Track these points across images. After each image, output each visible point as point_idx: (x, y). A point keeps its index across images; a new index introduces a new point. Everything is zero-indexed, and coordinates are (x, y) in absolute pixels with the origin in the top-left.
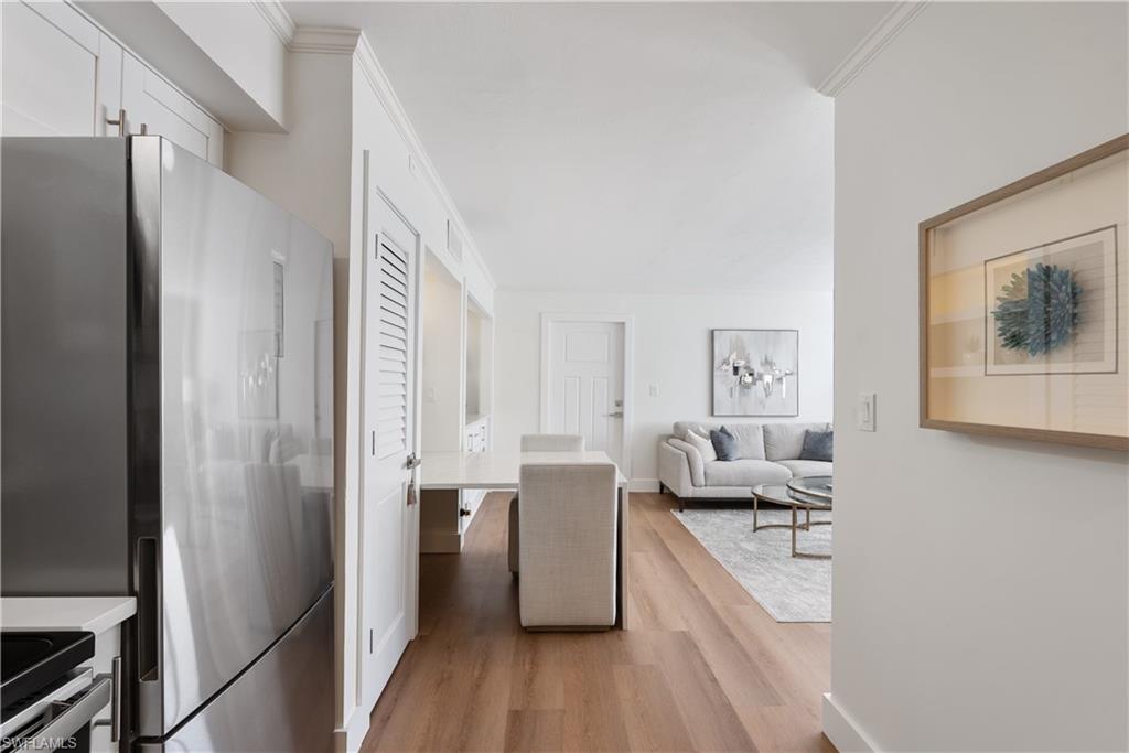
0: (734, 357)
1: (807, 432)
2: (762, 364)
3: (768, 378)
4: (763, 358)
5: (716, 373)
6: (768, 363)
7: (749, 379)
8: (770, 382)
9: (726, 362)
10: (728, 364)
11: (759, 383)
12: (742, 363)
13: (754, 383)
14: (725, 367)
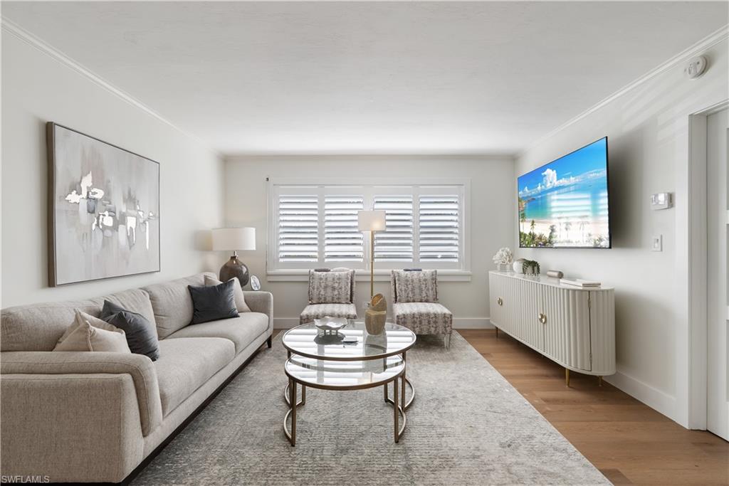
0: (87, 182)
1: (191, 289)
2: (125, 201)
3: (131, 222)
4: (127, 193)
5: (58, 206)
6: (131, 199)
7: (108, 221)
8: (134, 228)
9: (75, 187)
10: (79, 193)
11: (121, 227)
12: (100, 194)
13: (115, 228)
14: (73, 197)
